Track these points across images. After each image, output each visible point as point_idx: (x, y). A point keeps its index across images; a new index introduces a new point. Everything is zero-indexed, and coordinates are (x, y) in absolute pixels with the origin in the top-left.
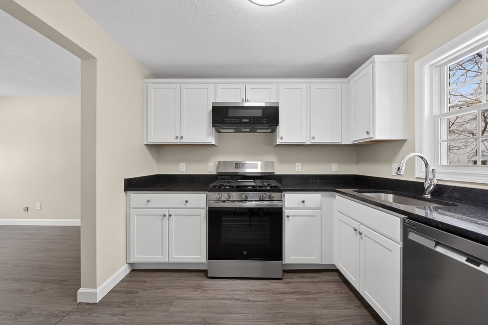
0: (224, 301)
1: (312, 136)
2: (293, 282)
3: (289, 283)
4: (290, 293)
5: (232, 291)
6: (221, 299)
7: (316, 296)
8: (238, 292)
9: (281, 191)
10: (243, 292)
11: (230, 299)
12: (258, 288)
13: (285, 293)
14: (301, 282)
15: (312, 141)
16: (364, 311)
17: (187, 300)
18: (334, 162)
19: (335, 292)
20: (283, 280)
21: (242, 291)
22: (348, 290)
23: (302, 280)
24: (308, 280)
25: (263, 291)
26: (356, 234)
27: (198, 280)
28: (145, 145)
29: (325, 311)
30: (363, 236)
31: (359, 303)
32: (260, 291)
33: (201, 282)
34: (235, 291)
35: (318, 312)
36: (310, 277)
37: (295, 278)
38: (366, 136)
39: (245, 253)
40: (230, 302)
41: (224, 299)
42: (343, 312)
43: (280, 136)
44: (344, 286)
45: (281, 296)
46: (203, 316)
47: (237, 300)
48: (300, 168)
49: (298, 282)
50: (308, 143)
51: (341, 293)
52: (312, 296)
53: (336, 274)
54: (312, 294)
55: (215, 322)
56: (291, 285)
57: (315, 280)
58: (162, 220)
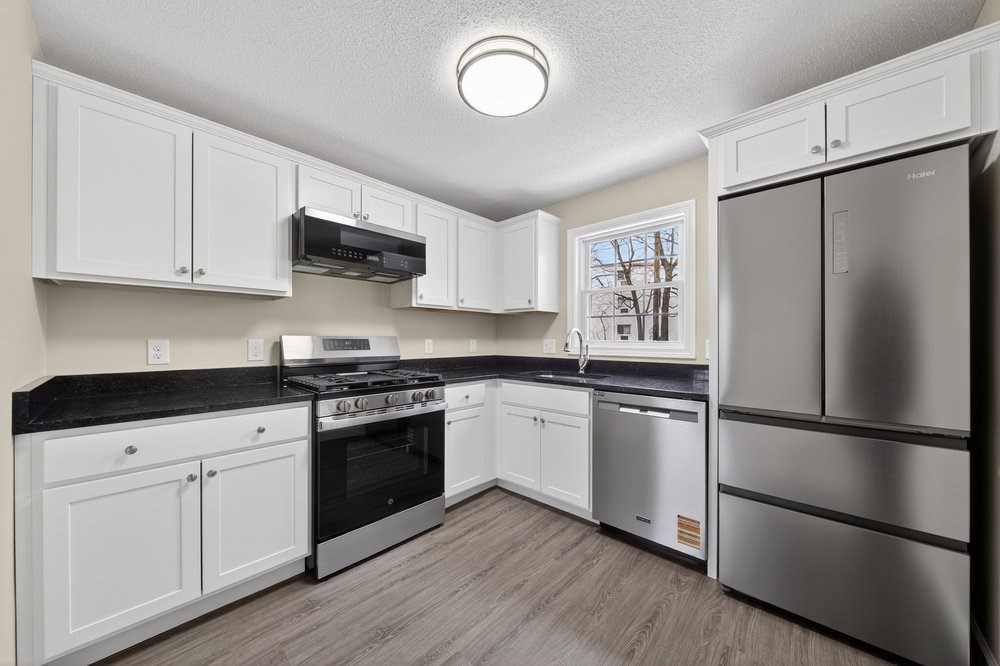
0: (385, 592)
1: (461, 298)
2: (460, 521)
3: (455, 524)
4: (466, 533)
5: (384, 573)
6: (377, 593)
7: (495, 521)
8: (394, 571)
9: (442, 384)
10: (402, 567)
11: (392, 584)
12: (421, 550)
13: (461, 536)
14: (469, 516)
15: (461, 305)
16: (545, 511)
17: (311, 631)
18: (474, 338)
19: (510, 508)
20: (446, 525)
21: (400, 565)
22: (519, 501)
23: (468, 513)
24: (474, 510)
25: (431, 549)
26: (536, 424)
27: (300, 596)
28: (36, 280)
29: (516, 529)
30: (546, 423)
31: (536, 507)
32: (425, 552)
33: (308, 595)
34: (388, 571)
35: (510, 533)
36: (475, 506)
37: (458, 514)
38: (527, 306)
39: (391, 501)
40: (395, 587)
41: (382, 589)
42: (531, 521)
43: (419, 294)
44: (514, 498)
45: (460, 542)
46: (373, 626)
47: (403, 579)
48: (431, 347)
49: (466, 518)
50: (455, 308)
51: (516, 506)
52: (492, 523)
53: (497, 490)
54: (491, 521)
55: (399, 619)
56: (460, 525)
57: (482, 506)
58: (179, 493)
